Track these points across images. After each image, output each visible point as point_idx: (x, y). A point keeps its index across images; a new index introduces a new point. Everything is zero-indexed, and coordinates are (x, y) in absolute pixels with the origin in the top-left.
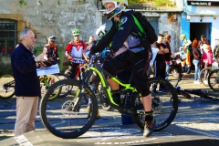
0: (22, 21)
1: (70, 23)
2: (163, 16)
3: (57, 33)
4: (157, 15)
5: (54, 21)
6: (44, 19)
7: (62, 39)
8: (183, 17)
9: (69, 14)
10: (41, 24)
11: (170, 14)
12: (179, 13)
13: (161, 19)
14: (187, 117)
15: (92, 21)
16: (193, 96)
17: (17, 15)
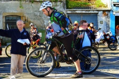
0: (23, 16)
1: (49, 17)
2: (100, 13)
3: (42, 22)
4: (97, 12)
5: (40, 16)
6: (35, 15)
7: (45, 26)
8: (111, 13)
10: (33, 18)
12: (109, 11)
17: (21, 13)
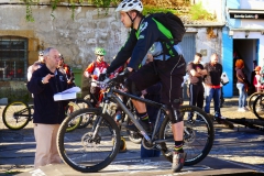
0: (33, 39)
1: (90, 41)
2: (201, 32)
3: (75, 52)
4: (194, 30)
5: (71, 39)
6: (60, 36)
7: (80, 60)
8: (225, 32)
9: (89, 30)
10: (56, 41)
11: (210, 28)
12: (220, 28)
13: (198, 35)
14: (228, 149)
15: (116, 38)
16: (236, 125)
17: (28, 32)
